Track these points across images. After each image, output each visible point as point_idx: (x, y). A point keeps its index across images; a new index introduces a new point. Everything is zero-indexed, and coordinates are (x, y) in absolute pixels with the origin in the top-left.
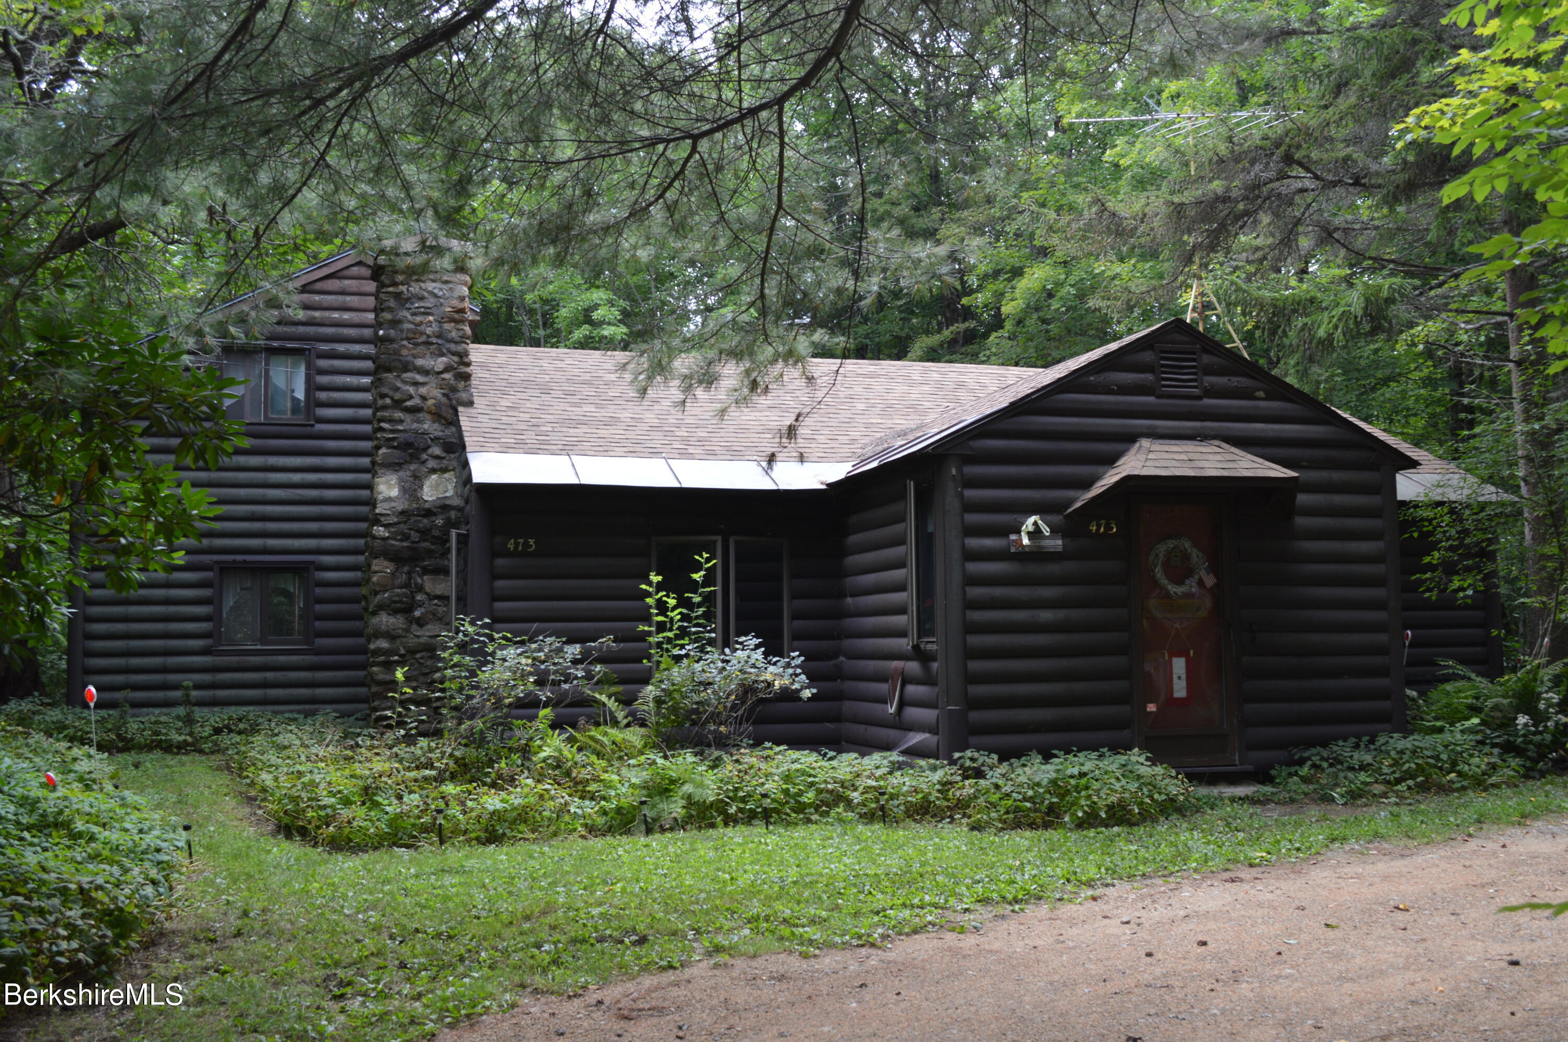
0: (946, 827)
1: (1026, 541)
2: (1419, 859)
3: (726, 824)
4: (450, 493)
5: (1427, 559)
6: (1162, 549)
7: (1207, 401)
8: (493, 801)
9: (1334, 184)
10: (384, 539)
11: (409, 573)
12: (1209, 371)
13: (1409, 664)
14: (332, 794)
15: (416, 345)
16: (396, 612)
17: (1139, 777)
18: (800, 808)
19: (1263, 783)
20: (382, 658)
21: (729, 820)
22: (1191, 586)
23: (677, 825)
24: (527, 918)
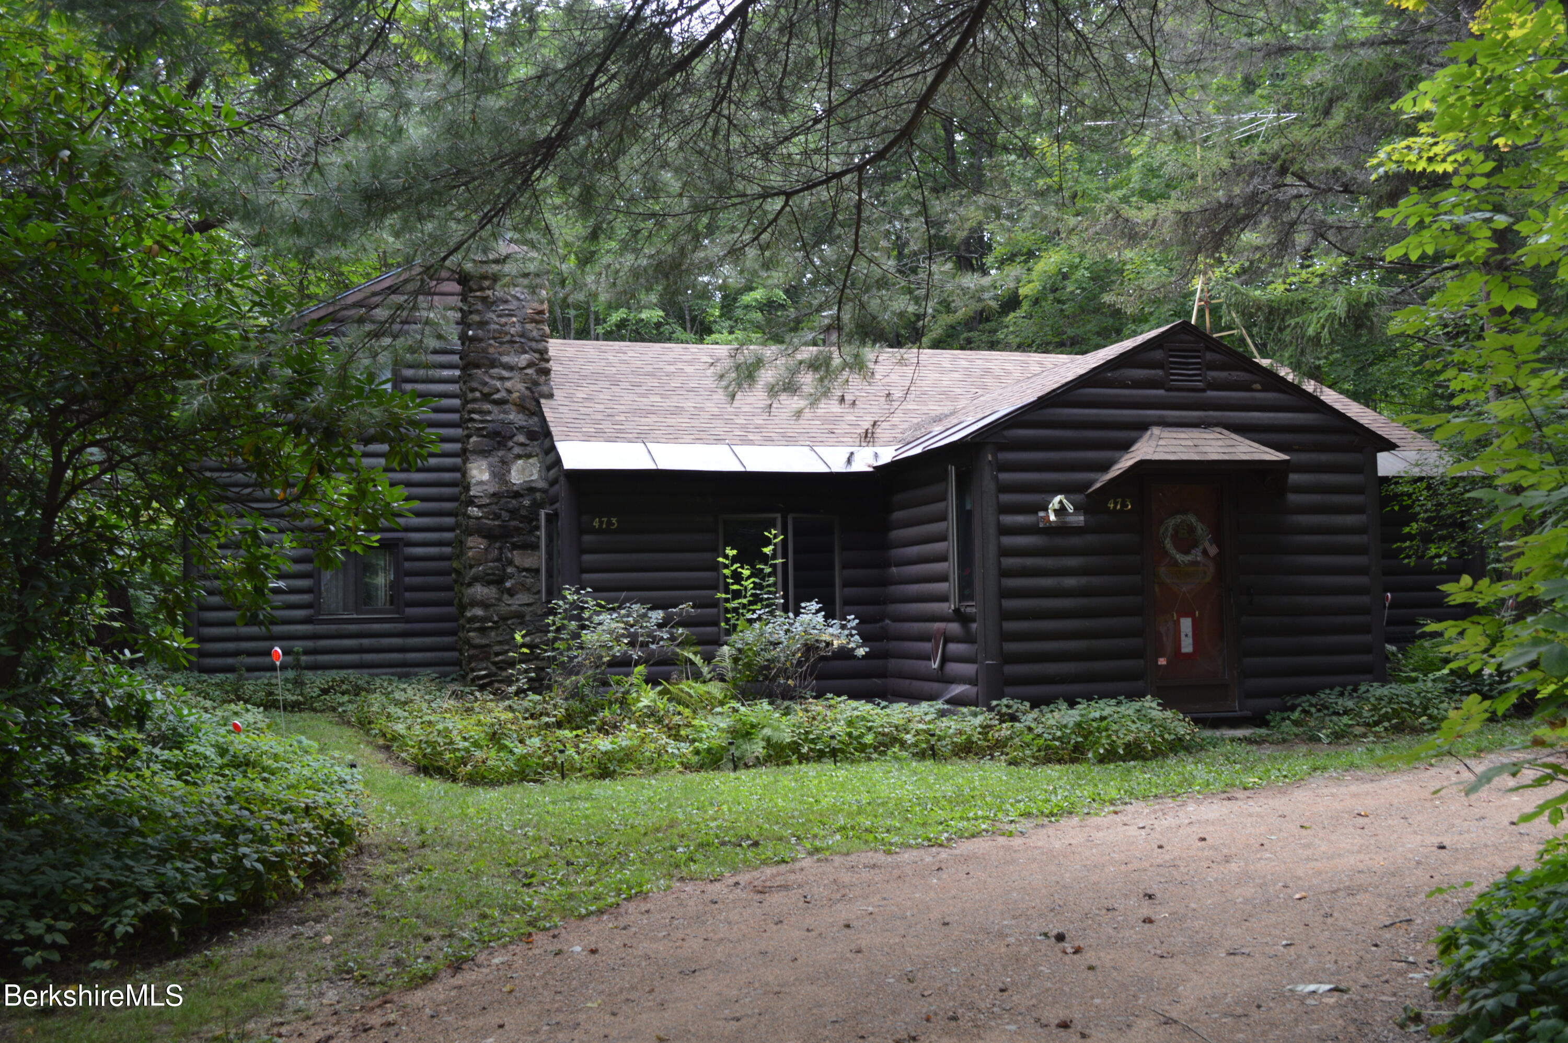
0: (987, 763)
1: (1052, 518)
2: (1385, 783)
3: (800, 763)
4: (535, 477)
5: (1407, 530)
6: (1171, 523)
7: (1210, 393)
8: (604, 744)
9: (1325, 191)
10: (478, 518)
11: (500, 549)
12: (1212, 367)
13: (1388, 624)
14: (465, 739)
15: (501, 343)
16: (489, 583)
17: (1151, 720)
18: (863, 748)
19: (1260, 726)
20: (478, 625)
21: (803, 758)
22: (1196, 555)
23: (759, 762)
24: (658, 830)
